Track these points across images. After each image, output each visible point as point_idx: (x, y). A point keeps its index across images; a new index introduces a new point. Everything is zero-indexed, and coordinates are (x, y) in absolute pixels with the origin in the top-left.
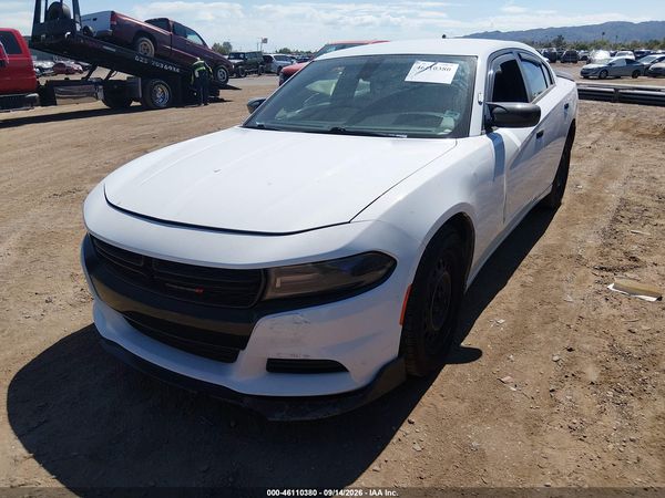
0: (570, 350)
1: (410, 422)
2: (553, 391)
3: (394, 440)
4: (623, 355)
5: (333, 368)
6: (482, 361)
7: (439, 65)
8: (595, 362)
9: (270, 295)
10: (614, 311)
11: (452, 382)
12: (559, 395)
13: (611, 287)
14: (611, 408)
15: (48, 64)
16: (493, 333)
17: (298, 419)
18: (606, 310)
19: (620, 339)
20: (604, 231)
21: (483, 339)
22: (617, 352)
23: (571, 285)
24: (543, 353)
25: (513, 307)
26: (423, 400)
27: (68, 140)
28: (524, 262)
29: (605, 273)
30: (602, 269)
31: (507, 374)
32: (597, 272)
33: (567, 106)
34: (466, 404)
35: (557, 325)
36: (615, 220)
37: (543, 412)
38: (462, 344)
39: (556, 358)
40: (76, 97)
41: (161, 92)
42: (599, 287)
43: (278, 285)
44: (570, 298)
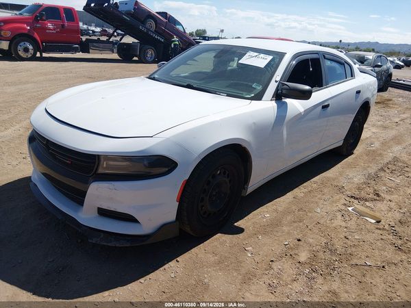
0: (299, 240)
1: (177, 261)
2: (272, 261)
3: (161, 269)
4: (331, 250)
5: (130, 219)
6: (241, 236)
7: (262, 55)
8: (310, 251)
9: (100, 171)
10: (344, 224)
11: (216, 243)
12: (274, 265)
13: (350, 209)
14: (302, 279)
15: (98, 30)
16: (258, 221)
17: (105, 244)
18: (339, 221)
19: (335, 241)
20: (369, 175)
21: (250, 223)
22: (329, 248)
23: (325, 203)
24: (281, 239)
25: (280, 209)
26: (193, 250)
27: (86, 74)
28: (305, 184)
29: (353, 200)
30: (352, 197)
31: (251, 246)
32: (348, 199)
33: (358, 92)
34: (216, 258)
35: (301, 224)
36: (382, 169)
37: (259, 272)
38: (236, 224)
39: (286, 243)
40: (102, 50)
41: (150, 53)
42: (343, 207)
43: (105, 166)
44: (319, 210)
